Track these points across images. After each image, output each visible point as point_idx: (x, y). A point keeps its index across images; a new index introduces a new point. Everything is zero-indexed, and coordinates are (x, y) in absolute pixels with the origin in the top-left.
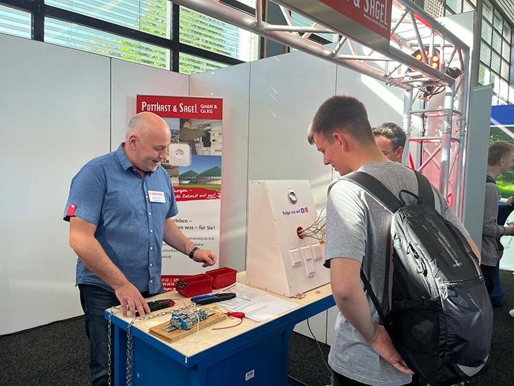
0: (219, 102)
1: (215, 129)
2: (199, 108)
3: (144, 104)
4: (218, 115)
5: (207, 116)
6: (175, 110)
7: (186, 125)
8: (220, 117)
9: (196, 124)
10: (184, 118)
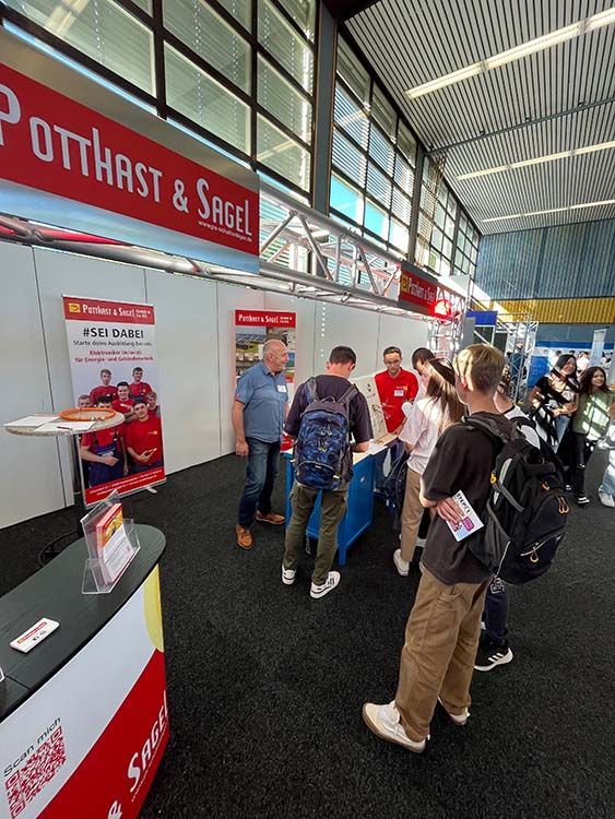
0: (293, 315)
1: (290, 334)
2: (279, 320)
3: (241, 316)
4: (292, 324)
5: (286, 325)
6: (262, 320)
7: (270, 331)
8: (294, 326)
9: (277, 330)
10: (269, 326)
